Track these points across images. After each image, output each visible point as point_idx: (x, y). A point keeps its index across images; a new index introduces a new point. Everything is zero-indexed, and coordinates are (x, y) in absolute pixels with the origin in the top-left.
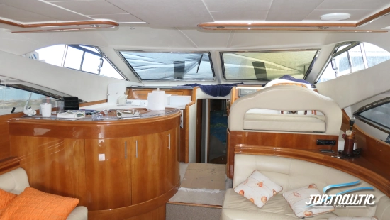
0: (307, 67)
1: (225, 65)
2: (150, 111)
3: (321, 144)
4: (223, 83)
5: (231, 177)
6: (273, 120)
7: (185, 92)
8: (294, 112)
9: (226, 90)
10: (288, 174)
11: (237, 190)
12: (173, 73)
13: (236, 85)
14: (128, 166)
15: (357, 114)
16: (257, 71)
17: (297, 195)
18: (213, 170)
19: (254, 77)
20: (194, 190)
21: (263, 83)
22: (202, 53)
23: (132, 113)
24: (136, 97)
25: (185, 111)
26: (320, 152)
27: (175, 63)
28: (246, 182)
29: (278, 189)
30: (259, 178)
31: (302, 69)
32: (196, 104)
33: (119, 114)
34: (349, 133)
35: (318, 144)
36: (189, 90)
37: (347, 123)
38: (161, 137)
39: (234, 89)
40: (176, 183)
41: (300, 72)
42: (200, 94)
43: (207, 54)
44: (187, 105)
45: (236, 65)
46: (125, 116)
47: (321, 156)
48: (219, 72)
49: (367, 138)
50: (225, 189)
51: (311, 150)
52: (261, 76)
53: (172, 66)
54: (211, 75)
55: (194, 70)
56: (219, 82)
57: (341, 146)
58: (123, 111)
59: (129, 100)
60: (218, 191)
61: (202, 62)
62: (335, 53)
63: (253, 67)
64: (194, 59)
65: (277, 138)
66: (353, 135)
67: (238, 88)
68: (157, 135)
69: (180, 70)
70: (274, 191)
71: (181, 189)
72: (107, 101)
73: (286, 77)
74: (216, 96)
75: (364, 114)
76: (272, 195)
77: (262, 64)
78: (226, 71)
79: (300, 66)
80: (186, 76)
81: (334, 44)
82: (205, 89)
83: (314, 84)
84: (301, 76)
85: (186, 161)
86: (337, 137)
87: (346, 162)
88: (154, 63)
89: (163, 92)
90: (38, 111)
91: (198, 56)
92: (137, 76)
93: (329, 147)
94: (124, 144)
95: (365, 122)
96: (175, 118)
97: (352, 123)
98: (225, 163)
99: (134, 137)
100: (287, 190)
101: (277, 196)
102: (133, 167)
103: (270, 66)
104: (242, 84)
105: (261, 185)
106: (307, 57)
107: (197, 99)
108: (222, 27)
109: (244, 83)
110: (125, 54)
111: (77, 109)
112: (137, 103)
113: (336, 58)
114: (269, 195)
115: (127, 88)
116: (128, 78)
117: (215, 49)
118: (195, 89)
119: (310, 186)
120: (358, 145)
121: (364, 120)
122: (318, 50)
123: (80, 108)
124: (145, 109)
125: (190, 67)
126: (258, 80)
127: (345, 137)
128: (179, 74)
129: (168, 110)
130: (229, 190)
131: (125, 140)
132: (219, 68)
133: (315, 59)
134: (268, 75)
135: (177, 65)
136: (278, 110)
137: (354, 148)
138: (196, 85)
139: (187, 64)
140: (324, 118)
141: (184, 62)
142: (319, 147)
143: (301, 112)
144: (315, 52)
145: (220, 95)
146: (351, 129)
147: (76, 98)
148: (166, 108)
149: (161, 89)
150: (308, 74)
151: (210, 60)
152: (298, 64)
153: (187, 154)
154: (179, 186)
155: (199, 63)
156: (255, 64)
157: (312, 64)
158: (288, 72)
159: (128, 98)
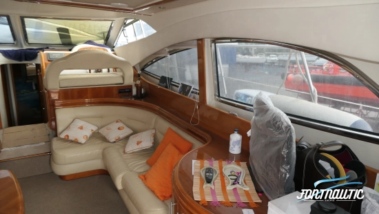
0: (106, 34)
1: (27, 29)
3: (122, 92)
4: (25, 47)
5: (55, 129)
8: (99, 71)
9: (32, 54)
10: (101, 117)
11: (62, 136)
13: (42, 50)
15: (142, 70)
16: (61, 37)
17: (109, 129)
19: (59, 41)
20: (19, 147)
21: (70, 48)
26: (121, 98)
28: (68, 127)
29: (95, 128)
30: (80, 123)
31: (101, 36)
34: (138, 82)
35: (120, 92)
37: (136, 76)
39: (43, 55)
41: (101, 38)
43: (5, 18)
45: (41, 29)
47: (122, 100)
48: (21, 36)
51: (116, 97)
52: (66, 41)
56: (22, 46)
57: (134, 92)
60: (43, 143)
62: (125, 25)
63: (57, 33)
65: (89, 92)
66: (141, 83)
67: (45, 52)
70: (92, 130)
71: (4, 149)
73: (89, 42)
74: (21, 61)
75: (147, 69)
76: (91, 133)
77: (67, 31)
78: (29, 36)
79: (101, 33)
81: (122, 18)
82: (6, 54)
83: (112, 48)
84: (102, 42)
86: (131, 86)
87: (138, 102)
93: (127, 94)
97: (139, 75)
100: (102, 127)
101: (95, 133)
103: (73, 32)
104: (48, 48)
105: (81, 128)
106: (105, 26)
109: (50, 47)
113: (126, 28)
114: (89, 133)
117: (15, 13)
119: (117, 122)
120: (145, 90)
121: (147, 73)
122: (113, 21)
126: (64, 44)
127: (136, 85)
130: (55, 139)
132: (20, 32)
133: (111, 27)
134: (73, 40)
136: (86, 70)
137: (143, 92)
140: (121, 74)
142: (121, 94)
144: (111, 22)
145: (27, 60)
146: (139, 80)
150: (108, 42)
151: (10, 24)
152: (98, 31)
156: (59, 29)
157: (109, 32)
158: (90, 37)
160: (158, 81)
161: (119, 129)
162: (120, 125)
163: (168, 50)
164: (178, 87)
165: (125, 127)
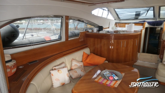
5: (162, 59)
7: (140, 24)
9: (160, 23)
14: (121, 50)
18: (152, 56)
22: (150, 7)
23: (124, 32)
25: (141, 31)
27: (136, 12)
32: (145, 29)
33: (119, 32)
36: (142, 24)
38: (134, 40)
42: (147, 25)
46: (121, 33)
48: (157, 15)
53: (135, 13)
55: (144, 15)
56: (156, 20)
58: (121, 31)
60: (154, 63)
64: (146, 10)
68: (132, 40)
69: (138, 15)
72: (109, 28)
74: (154, 26)
82: (149, 23)
85: (140, 52)
88: (127, 13)
90: (92, 30)
91: (148, 9)
92: (119, 18)
94: (121, 42)
99: (125, 40)
102: (123, 50)
107: (145, 27)
110: (116, 10)
111: (102, 30)
115: (116, 23)
116: (116, 19)
117: (157, 5)
118: (145, 23)
123: (103, 30)
128: (137, 17)
129: (135, 31)
130: (161, 63)
135: (137, 13)
138: (144, 21)
141: (140, 12)
145: (157, 26)
147: (102, 26)
149: (133, 23)
151: (154, 10)
153: (140, 49)
154: (137, 60)
155: (148, 12)
159: (116, 27)
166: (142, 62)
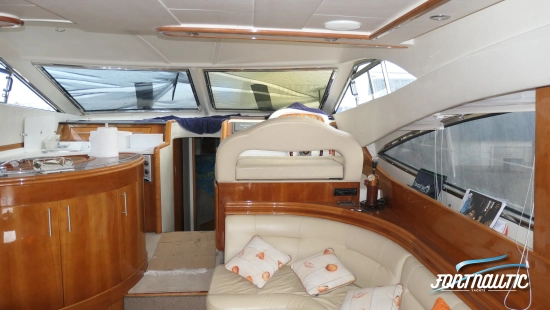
0: (323, 92)
1: (213, 89)
2: (95, 158)
3: (340, 195)
4: (212, 114)
6: (276, 165)
7: (154, 128)
8: (307, 153)
10: (298, 238)
11: (229, 267)
12: (134, 100)
13: (228, 117)
14: (54, 248)
15: (382, 153)
16: (258, 98)
17: (308, 265)
18: (199, 240)
19: (255, 105)
20: (168, 272)
21: (267, 115)
22: (177, 71)
23: (61, 164)
24: (75, 137)
25: (154, 157)
26: (337, 205)
27: (137, 85)
28: (241, 253)
29: (284, 260)
30: (260, 246)
31: (316, 95)
32: (170, 147)
33: (37, 166)
34: (371, 178)
35: (335, 194)
36: (160, 126)
37: (369, 165)
38: (111, 197)
39: (226, 124)
40: (139, 264)
41: (314, 99)
42: (176, 131)
43: (185, 73)
44: (156, 148)
45: (229, 89)
46: (46, 169)
47: (339, 210)
48: (205, 98)
49: (393, 183)
50: (214, 267)
51: (327, 204)
52: (264, 104)
53: (133, 89)
54: (194, 104)
55: (167, 96)
56: (207, 113)
57: (363, 195)
58: (45, 160)
59: (62, 143)
60: (204, 271)
61: (179, 85)
62: (355, 74)
63: (252, 92)
64: (167, 80)
65: (282, 190)
66: (377, 180)
67: (231, 121)
68: (103, 195)
69: (145, 96)
70: (279, 263)
71: (149, 273)
72: (22, 145)
73: (296, 105)
74: (202, 133)
75: (390, 153)
76: (276, 268)
77: (264, 88)
78: (215, 98)
79: (314, 91)
80: (156, 105)
81: (351, 63)
82: (184, 123)
83: (332, 114)
84: (316, 105)
85: (159, 229)
86: (359, 184)
87: (368, 217)
88: (103, 86)
89: (115, 129)
91: (172, 75)
92: (77, 105)
93: (349, 198)
94: (46, 213)
95: (391, 162)
96: (134, 168)
97: (374, 165)
98: (213, 229)
99: (64, 201)
100: (299, 259)
101: (284, 269)
102: (64, 248)
103: (275, 91)
104: (239, 115)
105: (261, 256)
106: (321, 78)
107: (173, 137)
108: (195, 33)
109: (242, 114)
110: (52, 71)
112: (77, 147)
113: (355, 80)
114: (272, 268)
115: (60, 124)
116: (61, 107)
117: (196, 66)
118: (170, 124)
119: (326, 252)
120: (384, 193)
121: (390, 160)
122: (334, 69)
124: (86, 157)
125: (162, 92)
126: (261, 109)
127: (367, 183)
128: (145, 102)
130: (219, 268)
131: (48, 207)
132: (204, 93)
133: (331, 80)
134: (274, 102)
135: (141, 89)
136: (286, 152)
137: (379, 197)
138: (172, 117)
139: (156, 87)
140: (341, 160)
141: (151, 84)
142: (337, 198)
143: (315, 153)
144: (331, 72)
145: (208, 132)
146: (374, 173)
148: (120, 154)
150: (324, 101)
151: (191, 81)
152: (312, 88)
153: (158, 219)
154: (145, 269)
155: (175, 85)
156: (255, 87)
157: (328, 88)
158: (298, 98)
159: (62, 140)
160: (412, 179)
161: (328, 268)
162: (330, 259)
163: (441, 117)
164: (461, 197)
165: (340, 267)
166: (161, 273)
